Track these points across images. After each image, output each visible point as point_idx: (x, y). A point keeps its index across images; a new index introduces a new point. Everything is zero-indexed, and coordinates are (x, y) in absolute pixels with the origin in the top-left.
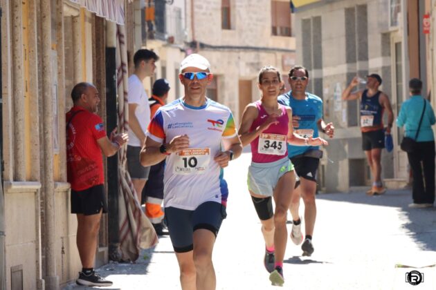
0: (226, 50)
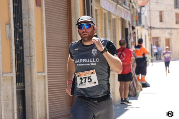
0: (161, 29)
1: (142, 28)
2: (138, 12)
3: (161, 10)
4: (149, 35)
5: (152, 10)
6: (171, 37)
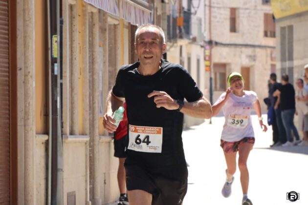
0: (233, 46)
1: (190, 43)
2: (183, 8)
3: (234, 6)
4: (207, 58)
5: (215, 5)
6: (253, 63)
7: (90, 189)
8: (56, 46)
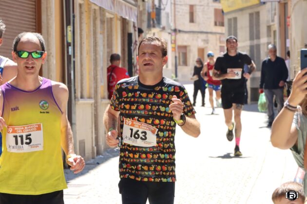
0: (191, 33)
1: (161, 31)
2: (155, 5)
3: (192, 3)
4: (173, 42)
5: (178, 3)
6: (206, 45)
7: (95, 138)
8: (70, 34)
